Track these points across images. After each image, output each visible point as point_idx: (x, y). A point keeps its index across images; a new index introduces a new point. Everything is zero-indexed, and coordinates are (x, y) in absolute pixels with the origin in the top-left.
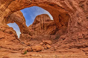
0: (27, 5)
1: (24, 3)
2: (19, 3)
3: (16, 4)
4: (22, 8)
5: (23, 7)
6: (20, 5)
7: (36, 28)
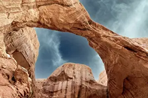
0: (79, 29)
1: (76, 21)
2: (67, 15)
3: (59, 13)
4: (64, 28)
5: (68, 28)
6: (66, 21)
7: (56, 92)
